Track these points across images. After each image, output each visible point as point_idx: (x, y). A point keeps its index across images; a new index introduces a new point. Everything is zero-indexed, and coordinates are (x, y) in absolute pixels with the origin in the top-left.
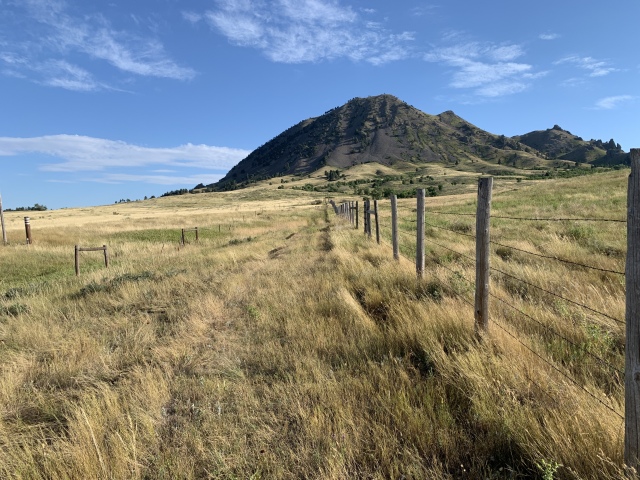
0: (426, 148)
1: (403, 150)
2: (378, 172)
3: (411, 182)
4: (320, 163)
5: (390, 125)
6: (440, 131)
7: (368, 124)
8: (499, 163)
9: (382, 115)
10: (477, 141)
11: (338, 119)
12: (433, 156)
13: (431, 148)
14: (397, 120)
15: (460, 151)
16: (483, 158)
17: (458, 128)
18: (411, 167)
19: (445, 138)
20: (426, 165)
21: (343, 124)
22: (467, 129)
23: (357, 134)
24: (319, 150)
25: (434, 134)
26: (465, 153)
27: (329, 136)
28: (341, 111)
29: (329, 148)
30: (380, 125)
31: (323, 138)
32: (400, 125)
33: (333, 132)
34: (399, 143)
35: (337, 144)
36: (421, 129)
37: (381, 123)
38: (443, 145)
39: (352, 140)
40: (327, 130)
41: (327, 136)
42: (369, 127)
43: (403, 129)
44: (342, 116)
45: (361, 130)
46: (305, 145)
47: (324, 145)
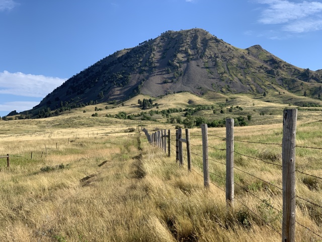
0: (236, 80)
1: (214, 81)
2: (190, 102)
3: (222, 112)
4: (133, 92)
5: (201, 57)
6: (248, 64)
7: (180, 56)
8: (305, 95)
9: (194, 47)
10: (284, 74)
11: (151, 50)
12: (242, 87)
13: (240, 80)
14: (208, 52)
15: (267, 83)
16: (290, 90)
17: (266, 62)
18: (221, 98)
19: (253, 70)
20: (236, 96)
21: (156, 56)
22: (274, 62)
23: (169, 64)
24: (133, 79)
25: (242, 66)
26: (272, 85)
27: (143, 67)
28: (155, 43)
29: (143, 77)
30: (191, 57)
31: (137, 68)
32: (210, 58)
33: (146, 62)
34: (210, 75)
35: (150, 74)
36: (231, 62)
37: (192, 55)
38: (251, 78)
39: (165, 71)
40: (141, 60)
41: (141, 67)
42: (181, 59)
43: (213, 61)
44: (155, 48)
45: (173, 61)
46: (119, 74)
47: (138, 75)
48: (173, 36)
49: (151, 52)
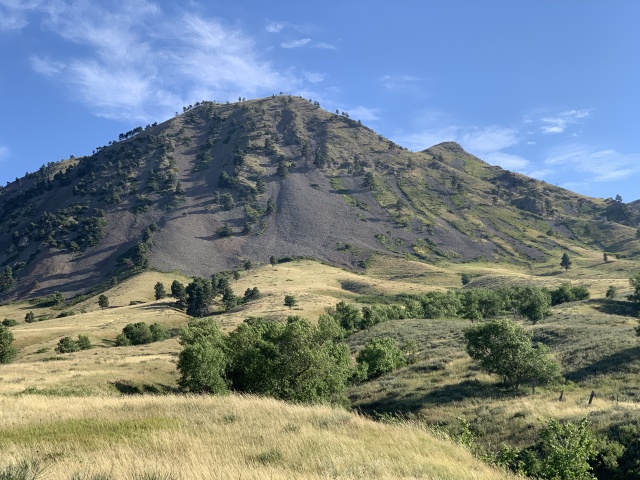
0: (440, 224)
1: (379, 228)
4: (126, 262)
5: (318, 163)
7: (253, 161)
9: (290, 140)
11: (162, 149)
13: (453, 225)
14: (333, 151)
21: (179, 164)
23: (224, 184)
24: (116, 228)
25: (441, 188)
26: (551, 238)
27: (140, 192)
28: (168, 131)
29: (147, 223)
30: (288, 164)
31: (123, 196)
32: (345, 165)
33: (150, 180)
34: (358, 210)
35: (169, 211)
36: (407, 176)
37: (289, 159)
38: (481, 218)
39: (214, 202)
40: (133, 175)
41: (134, 192)
42: (258, 169)
43: (355, 175)
44: (173, 143)
45: (236, 175)
46: (66, 215)
47: (128, 216)
48: (220, 113)
49: (163, 152)
